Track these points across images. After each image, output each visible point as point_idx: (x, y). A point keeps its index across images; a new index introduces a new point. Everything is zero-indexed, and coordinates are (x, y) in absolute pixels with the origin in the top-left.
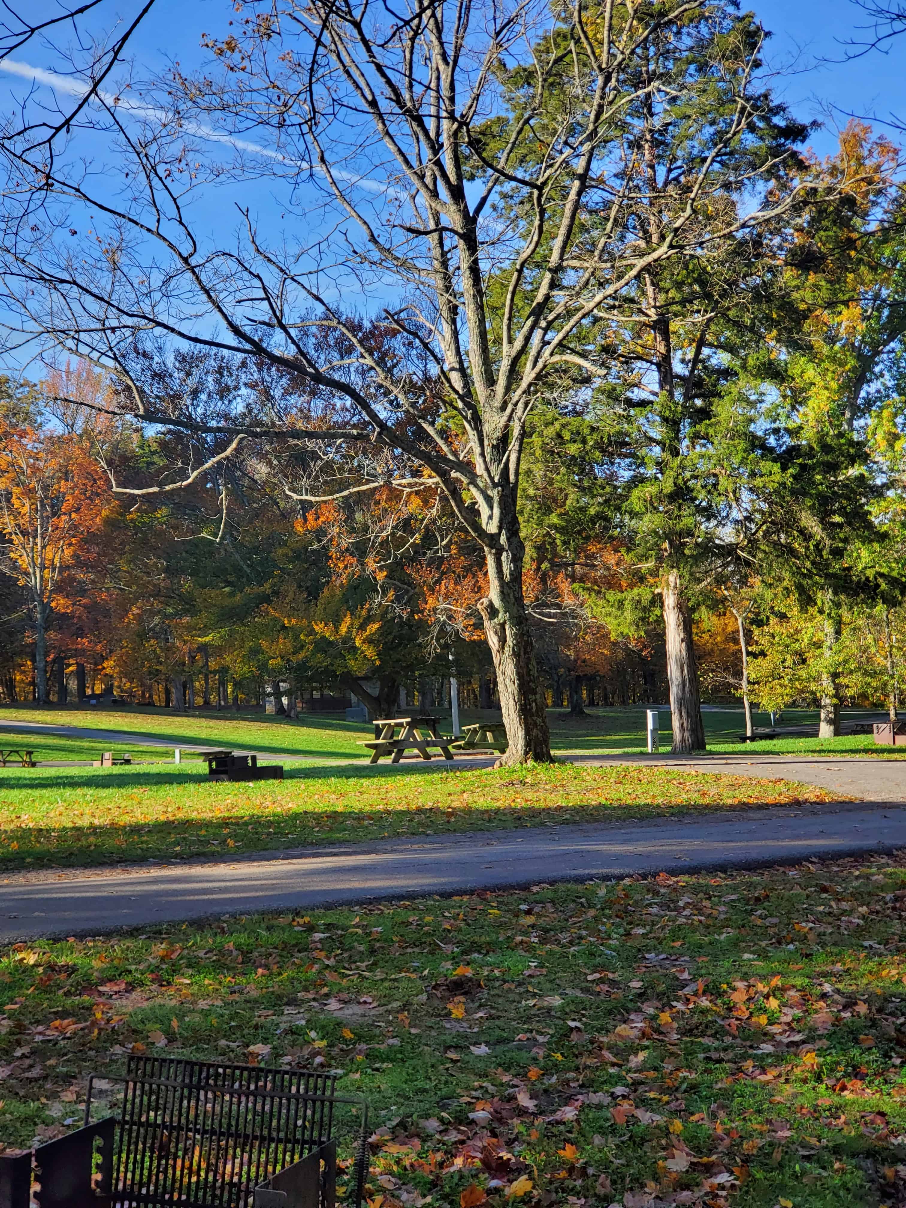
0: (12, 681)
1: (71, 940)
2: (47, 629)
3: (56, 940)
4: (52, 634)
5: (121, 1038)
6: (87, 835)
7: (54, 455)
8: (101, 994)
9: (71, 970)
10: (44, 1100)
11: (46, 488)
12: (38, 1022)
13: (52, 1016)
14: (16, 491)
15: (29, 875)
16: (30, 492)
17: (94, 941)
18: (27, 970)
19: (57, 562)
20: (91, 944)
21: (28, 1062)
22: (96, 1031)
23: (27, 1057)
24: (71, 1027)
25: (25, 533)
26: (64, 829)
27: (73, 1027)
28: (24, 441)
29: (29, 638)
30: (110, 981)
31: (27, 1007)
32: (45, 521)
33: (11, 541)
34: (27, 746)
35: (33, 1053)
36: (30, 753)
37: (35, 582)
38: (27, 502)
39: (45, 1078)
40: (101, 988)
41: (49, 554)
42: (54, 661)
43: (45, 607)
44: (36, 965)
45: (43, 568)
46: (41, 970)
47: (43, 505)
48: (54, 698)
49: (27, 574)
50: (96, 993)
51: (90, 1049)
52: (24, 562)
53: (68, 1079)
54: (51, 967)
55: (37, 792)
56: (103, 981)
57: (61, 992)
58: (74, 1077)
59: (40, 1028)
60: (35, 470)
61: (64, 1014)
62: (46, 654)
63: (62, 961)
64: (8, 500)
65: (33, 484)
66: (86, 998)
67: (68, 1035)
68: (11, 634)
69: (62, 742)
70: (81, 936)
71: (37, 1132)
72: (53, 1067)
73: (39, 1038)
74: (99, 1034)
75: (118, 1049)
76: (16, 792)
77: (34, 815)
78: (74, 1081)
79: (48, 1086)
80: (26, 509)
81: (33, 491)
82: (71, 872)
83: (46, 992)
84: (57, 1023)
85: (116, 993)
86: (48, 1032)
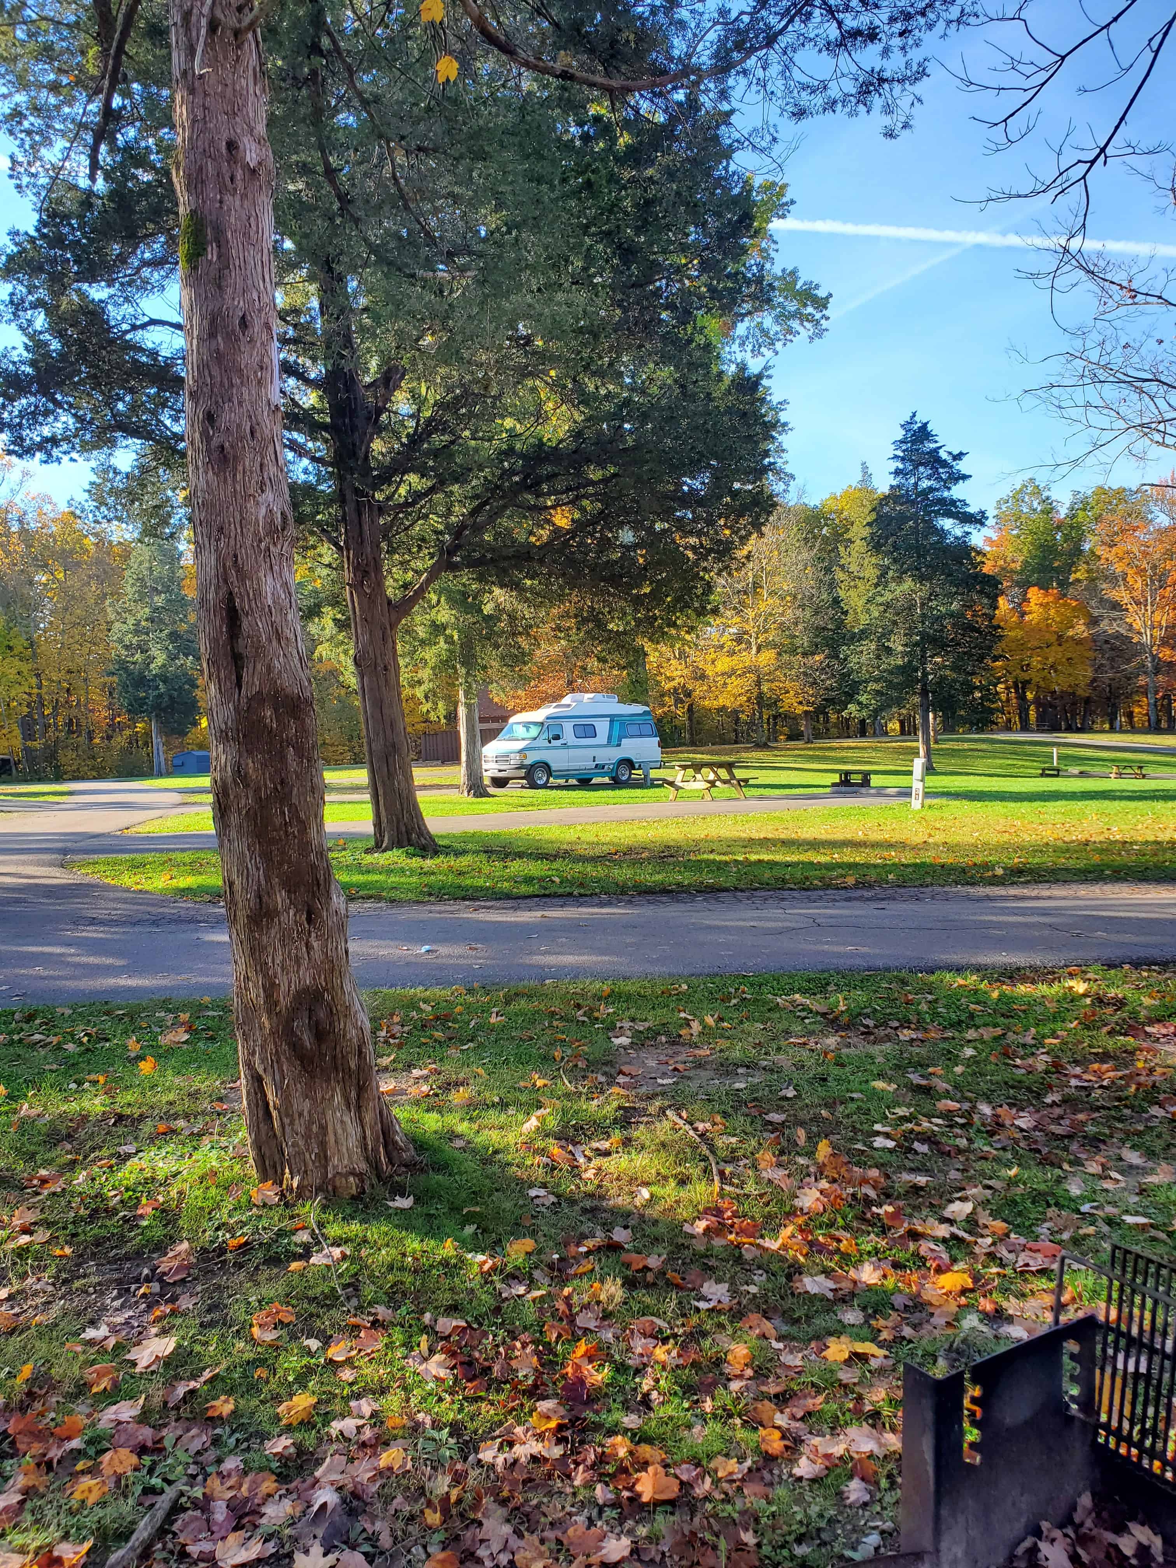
0: (1132, 713)
1: (1126, 967)
2: (1156, 674)
3: (1111, 966)
4: (1160, 677)
5: (1162, 1097)
6: (1165, 851)
7: (1162, 542)
8: (1148, 1035)
9: (1120, 1004)
10: (1066, 1166)
11: (1154, 567)
12: (1076, 1062)
13: (1092, 1057)
14: (1130, 572)
15: (1105, 887)
16: (1141, 572)
17: (1149, 970)
18: (1073, 999)
19: (1164, 624)
20: (1145, 974)
21: (1058, 1111)
22: (1134, 1087)
23: (1058, 1106)
24: (1110, 1074)
25: (1138, 603)
26: (1147, 842)
27: (1111, 1074)
28: (1137, 534)
29: (1142, 680)
30: (1159, 1021)
31: (1066, 1043)
32: (1154, 592)
33: (1127, 610)
34: (1140, 761)
35: (1065, 1101)
36: (1141, 768)
37: (1146, 639)
38: (1139, 580)
39: (1070, 1137)
40: (1148, 1029)
41: (1157, 617)
42: (1163, 698)
43: (1154, 657)
44: (1085, 995)
45: (1153, 627)
46: (1088, 1001)
47: (1152, 581)
48: (1164, 725)
49: (1140, 633)
50: (1142, 1036)
51: (1126, 1106)
52: (1138, 625)
53: (1095, 1143)
54: (1100, 1000)
55: (1132, 804)
56: (1151, 1022)
57: (1105, 1030)
58: (1104, 1142)
59: (1078, 1070)
60: (1145, 554)
61: (1104, 1057)
62: (1156, 693)
63: (1112, 992)
64: (1124, 579)
65: (1145, 565)
66: (1130, 1039)
67: (1105, 1083)
68: (1129, 679)
69: (1168, 759)
70: (1137, 964)
71: (1049, 1215)
72: (1083, 1123)
73: (1074, 1082)
74: (1137, 1089)
75: (1155, 1110)
76: (1116, 803)
77: (1123, 827)
78: (1102, 1147)
79: (1074, 1147)
80: (1139, 585)
81: (1145, 570)
82: (1144, 887)
83: (1088, 1028)
84: (1096, 1066)
85: (1164, 1036)
86: (1086, 1077)
